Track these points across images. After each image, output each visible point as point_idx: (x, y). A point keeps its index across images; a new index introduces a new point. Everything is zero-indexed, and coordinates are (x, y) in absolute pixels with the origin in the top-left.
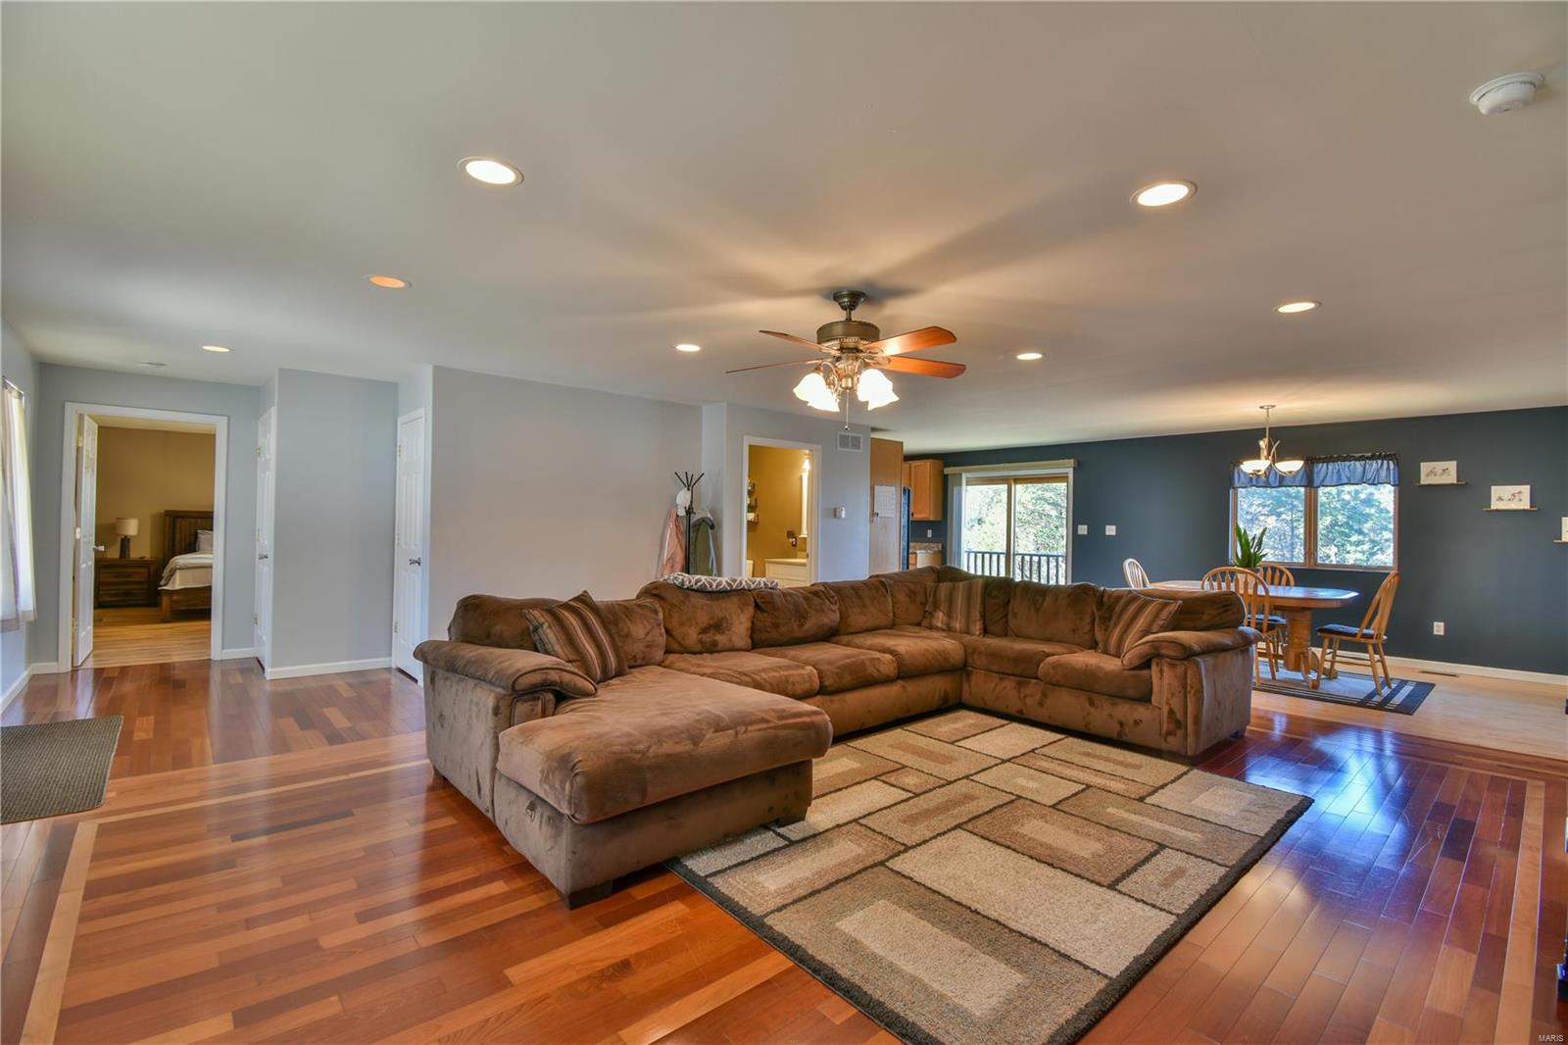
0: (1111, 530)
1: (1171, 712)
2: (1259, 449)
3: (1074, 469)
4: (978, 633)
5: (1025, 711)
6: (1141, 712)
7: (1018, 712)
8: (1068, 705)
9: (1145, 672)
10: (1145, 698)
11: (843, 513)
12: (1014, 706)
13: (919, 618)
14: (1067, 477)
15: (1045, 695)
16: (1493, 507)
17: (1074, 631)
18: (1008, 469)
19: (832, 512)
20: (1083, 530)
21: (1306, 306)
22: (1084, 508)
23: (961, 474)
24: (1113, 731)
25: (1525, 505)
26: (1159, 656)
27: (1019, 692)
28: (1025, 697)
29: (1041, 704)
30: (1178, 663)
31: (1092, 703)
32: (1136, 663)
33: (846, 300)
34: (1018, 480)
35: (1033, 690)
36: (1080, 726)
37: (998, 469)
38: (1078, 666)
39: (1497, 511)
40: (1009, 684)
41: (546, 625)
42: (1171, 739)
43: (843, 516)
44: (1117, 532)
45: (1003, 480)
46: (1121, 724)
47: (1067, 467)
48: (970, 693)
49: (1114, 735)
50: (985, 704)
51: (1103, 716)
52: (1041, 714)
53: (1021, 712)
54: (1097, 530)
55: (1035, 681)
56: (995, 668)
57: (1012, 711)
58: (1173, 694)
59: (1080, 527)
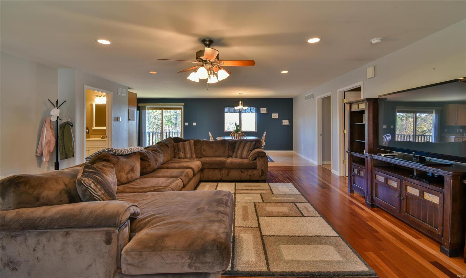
0: (195, 124)
1: (262, 170)
2: (239, 103)
3: (184, 106)
4: (195, 157)
5: (222, 179)
6: (255, 172)
7: (220, 179)
8: (235, 174)
9: (255, 161)
10: (255, 168)
11: (120, 119)
12: (219, 177)
13: (174, 156)
14: (182, 108)
15: (228, 173)
16: (272, 118)
17: (224, 153)
18: (161, 105)
19: (116, 119)
20: (187, 124)
21: (286, 72)
22: (187, 117)
23: (145, 106)
24: (248, 178)
25: (277, 117)
26: (258, 156)
27: (220, 173)
28: (222, 174)
29: (227, 175)
30: (263, 157)
31: (242, 172)
32: (253, 159)
33: (208, 42)
34: (165, 109)
35: (225, 172)
36: (239, 179)
37: (160, 105)
38: (237, 162)
39: (273, 119)
40: (217, 171)
41: (93, 185)
42: (262, 177)
43: (120, 120)
44: (196, 124)
45: (160, 108)
46: (250, 176)
47: (182, 106)
48: (204, 177)
49: (248, 179)
50: (209, 179)
51: (245, 175)
52: (228, 178)
53: (221, 179)
54: (191, 124)
55: (224, 169)
56: (212, 167)
57: (218, 179)
58: (262, 165)
59: (186, 123)
